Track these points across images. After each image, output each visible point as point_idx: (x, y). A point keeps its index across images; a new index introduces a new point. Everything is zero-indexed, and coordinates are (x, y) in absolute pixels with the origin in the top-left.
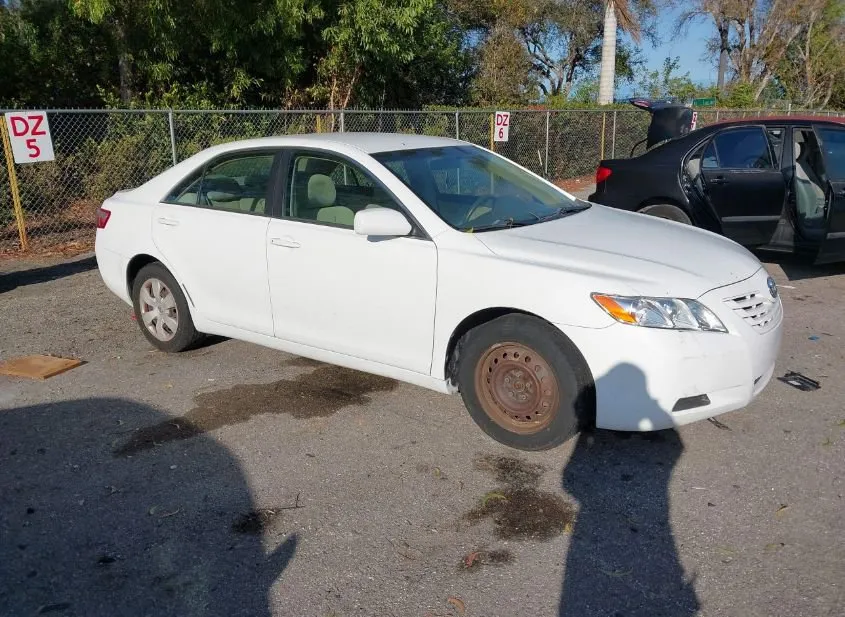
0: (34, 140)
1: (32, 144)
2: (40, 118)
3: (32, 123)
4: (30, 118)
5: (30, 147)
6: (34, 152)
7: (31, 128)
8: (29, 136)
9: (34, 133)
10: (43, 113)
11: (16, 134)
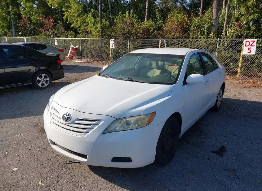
0: (250, 48)
1: (250, 49)
2: (254, 41)
3: (251, 43)
4: (251, 41)
5: (249, 50)
6: (249, 51)
7: (251, 44)
8: (249, 47)
9: (251, 46)
10: (256, 40)
11: (246, 46)
